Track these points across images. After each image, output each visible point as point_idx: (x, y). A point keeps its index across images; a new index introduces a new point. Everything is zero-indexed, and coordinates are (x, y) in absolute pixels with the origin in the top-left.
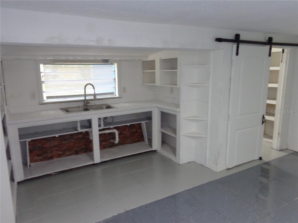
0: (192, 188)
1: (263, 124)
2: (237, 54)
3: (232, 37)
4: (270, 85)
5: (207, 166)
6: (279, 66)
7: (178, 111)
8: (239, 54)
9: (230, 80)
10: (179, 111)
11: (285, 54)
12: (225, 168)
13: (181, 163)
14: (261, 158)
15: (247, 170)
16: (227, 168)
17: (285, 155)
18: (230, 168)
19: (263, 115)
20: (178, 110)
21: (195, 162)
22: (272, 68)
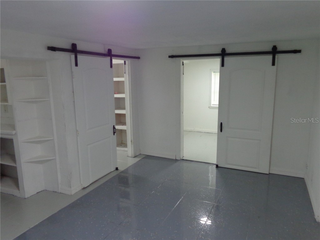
0: (39, 224)
1: (114, 135)
2: (76, 65)
3: (69, 47)
4: (116, 96)
5: (60, 191)
6: (124, 77)
7: (14, 134)
8: (78, 65)
9: (73, 92)
10: (16, 134)
11: (127, 65)
12: (80, 188)
13: (27, 196)
14: (117, 169)
15: (104, 184)
16: (83, 188)
17: (138, 161)
18: (87, 186)
19: (114, 126)
20: (14, 132)
21: (46, 190)
22: (115, 79)
